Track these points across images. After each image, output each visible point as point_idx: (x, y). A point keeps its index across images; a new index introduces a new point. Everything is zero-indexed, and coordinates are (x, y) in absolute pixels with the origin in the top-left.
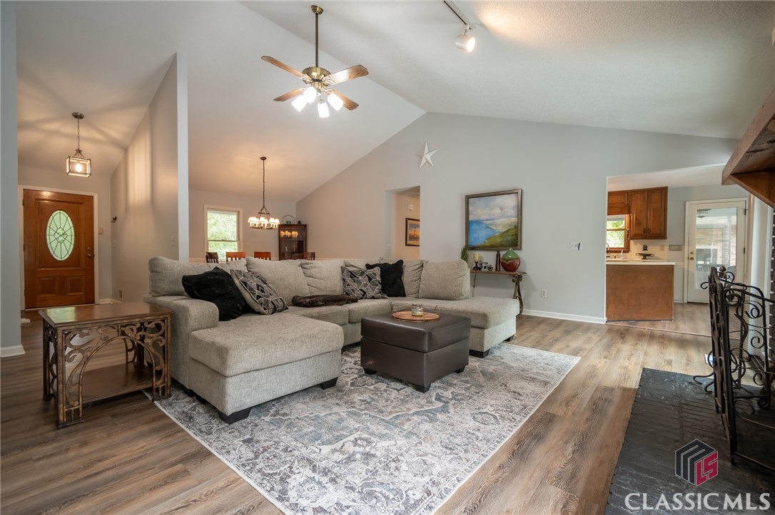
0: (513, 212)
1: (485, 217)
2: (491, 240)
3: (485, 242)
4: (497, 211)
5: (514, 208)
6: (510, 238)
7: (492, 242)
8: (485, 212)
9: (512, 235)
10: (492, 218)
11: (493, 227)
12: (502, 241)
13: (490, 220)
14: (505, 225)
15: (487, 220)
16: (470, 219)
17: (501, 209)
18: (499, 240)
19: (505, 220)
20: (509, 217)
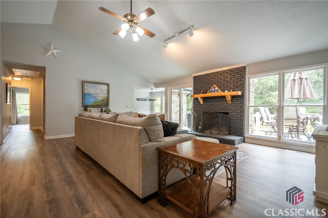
0: (106, 92)
1: (93, 93)
2: (96, 103)
3: (93, 104)
4: (99, 91)
5: (106, 91)
6: (104, 103)
7: (96, 104)
8: (93, 90)
9: (106, 102)
10: (96, 93)
11: (97, 97)
12: (101, 104)
13: (95, 94)
14: (102, 97)
15: (94, 94)
16: (85, 92)
17: (101, 90)
18: (100, 103)
19: (103, 95)
20: (104, 94)
